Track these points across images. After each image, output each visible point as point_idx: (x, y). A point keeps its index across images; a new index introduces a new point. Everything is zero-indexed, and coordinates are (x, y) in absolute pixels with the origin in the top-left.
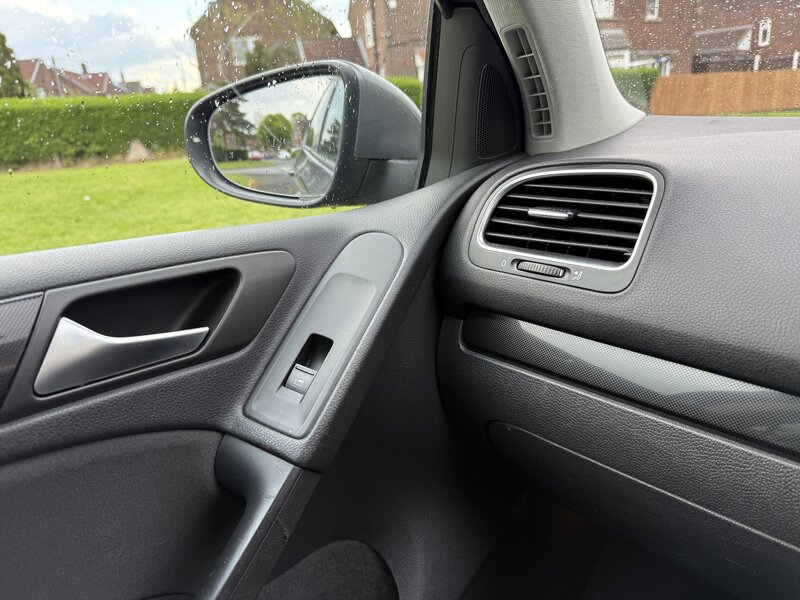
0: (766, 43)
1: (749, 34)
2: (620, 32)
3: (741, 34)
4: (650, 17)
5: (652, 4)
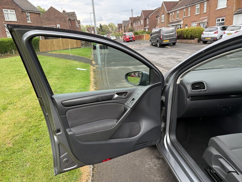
4: (28, 22)
5: (28, 18)
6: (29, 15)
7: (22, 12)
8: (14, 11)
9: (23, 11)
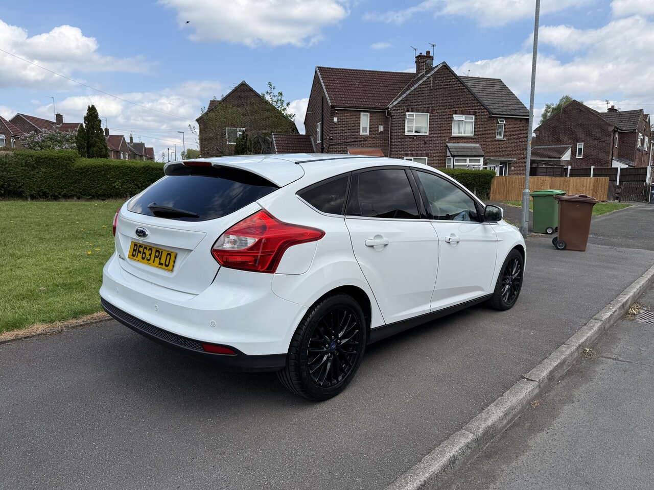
0: (581, 157)
1: (569, 151)
2: (478, 145)
3: (565, 150)
4: (498, 137)
5: (500, 130)
6: (505, 123)
7: (490, 117)
8: (474, 117)
9: (493, 118)
